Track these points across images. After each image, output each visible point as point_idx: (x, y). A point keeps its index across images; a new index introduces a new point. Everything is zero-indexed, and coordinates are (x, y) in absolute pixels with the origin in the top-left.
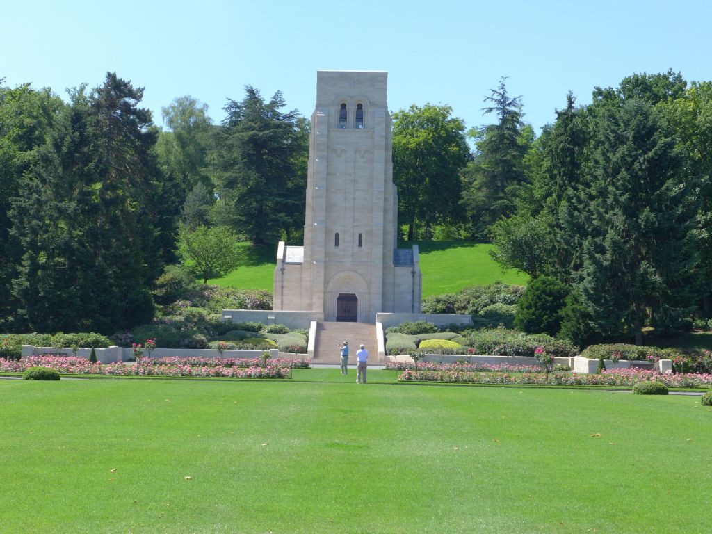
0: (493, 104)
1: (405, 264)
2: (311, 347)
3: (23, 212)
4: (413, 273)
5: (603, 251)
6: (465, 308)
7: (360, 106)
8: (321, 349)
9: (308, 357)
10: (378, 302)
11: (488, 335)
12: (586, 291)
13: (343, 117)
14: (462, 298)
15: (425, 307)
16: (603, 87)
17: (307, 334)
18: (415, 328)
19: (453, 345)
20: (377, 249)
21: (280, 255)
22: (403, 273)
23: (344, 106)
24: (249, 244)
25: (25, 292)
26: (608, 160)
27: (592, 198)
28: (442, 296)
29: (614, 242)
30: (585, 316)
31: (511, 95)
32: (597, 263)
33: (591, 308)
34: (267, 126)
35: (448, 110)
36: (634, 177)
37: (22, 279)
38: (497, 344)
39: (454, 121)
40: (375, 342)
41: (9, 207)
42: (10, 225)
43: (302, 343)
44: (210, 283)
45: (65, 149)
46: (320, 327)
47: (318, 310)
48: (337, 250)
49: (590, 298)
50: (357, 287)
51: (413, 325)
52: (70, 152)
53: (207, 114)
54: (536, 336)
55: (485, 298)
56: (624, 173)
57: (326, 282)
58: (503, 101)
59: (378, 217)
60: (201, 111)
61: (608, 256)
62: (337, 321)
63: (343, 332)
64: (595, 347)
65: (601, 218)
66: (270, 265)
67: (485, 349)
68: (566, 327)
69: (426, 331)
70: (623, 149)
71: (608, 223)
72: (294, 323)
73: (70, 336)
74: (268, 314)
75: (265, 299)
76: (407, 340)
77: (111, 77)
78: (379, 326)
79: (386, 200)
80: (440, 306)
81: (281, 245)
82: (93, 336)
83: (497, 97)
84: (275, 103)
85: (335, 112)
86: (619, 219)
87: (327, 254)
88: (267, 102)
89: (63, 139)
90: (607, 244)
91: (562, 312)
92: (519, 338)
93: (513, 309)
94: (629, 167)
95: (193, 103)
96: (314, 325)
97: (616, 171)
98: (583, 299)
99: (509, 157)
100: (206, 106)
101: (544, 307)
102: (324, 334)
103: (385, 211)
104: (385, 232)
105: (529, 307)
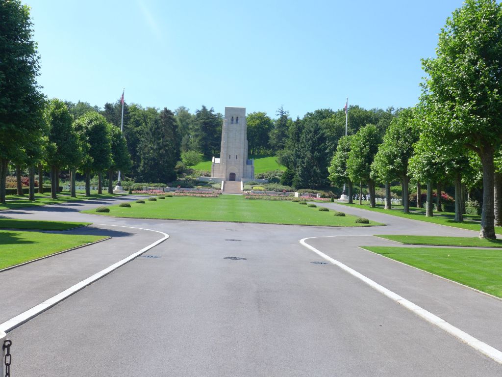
0: (279, 113)
1: (250, 164)
2: (222, 188)
3: (141, 148)
4: (252, 167)
5: (304, 163)
6: (267, 177)
7: (237, 118)
8: (225, 189)
9: (221, 191)
10: (242, 175)
11: (272, 186)
12: (299, 174)
13: (232, 120)
14: (266, 174)
15: (255, 176)
16: (310, 112)
17: (221, 184)
18: (252, 183)
19: (262, 188)
20: (242, 160)
21: (213, 161)
22: (249, 167)
23: (233, 117)
24: (202, 154)
25: (142, 171)
26: (306, 137)
27: (302, 148)
28: (261, 173)
29: (307, 161)
30: (299, 181)
31: (284, 110)
32: (302, 166)
33: (300, 179)
34: (208, 118)
35: (265, 114)
36: (313, 143)
37: (141, 167)
38: (274, 188)
39: (267, 117)
40: (240, 187)
41: (137, 147)
42: (137, 152)
43: (219, 187)
44: (192, 167)
45: (153, 130)
46: (225, 183)
47: (224, 177)
48: (230, 160)
49: (300, 176)
50: (236, 171)
51: (251, 182)
52: (154, 131)
53: (189, 112)
54: (285, 186)
55: (273, 174)
56: (310, 142)
57: (227, 169)
58: (282, 112)
59: (242, 150)
60: (187, 111)
61: (306, 164)
62: (230, 180)
63: (231, 184)
64: (300, 190)
65: (304, 154)
66: (210, 162)
67: (271, 190)
68: (294, 184)
69: (255, 184)
70: (310, 135)
71: (306, 155)
72: (218, 181)
73: (156, 184)
74: (209, 178)
75: (208, 173)
76: (249, 187)
77: (166, 109)
78: (242, 182)
79: (244, 145)
80: (260, 176)
81: (213, 157)
82: (162, 184)
83: (280, 111)
84: (211, 111)
85: (230, 119)
86: (309, 154)
87: (227, 161)
88: (209, 110)
89: (152, 128)
90: (305, 161)
91: (292, 180)
92: (280, 187)
93: (280, 178)
94: (312, 139)
95: (184, 108)
96: (223, 182)
97: (309, 141)
98: (298, 176)
99: (283, 130)
100: (189, 109)
101: (288, 178)
102: (226, 184)
103: (244, 148)
104: (244, 155)
105: (284, 178)
